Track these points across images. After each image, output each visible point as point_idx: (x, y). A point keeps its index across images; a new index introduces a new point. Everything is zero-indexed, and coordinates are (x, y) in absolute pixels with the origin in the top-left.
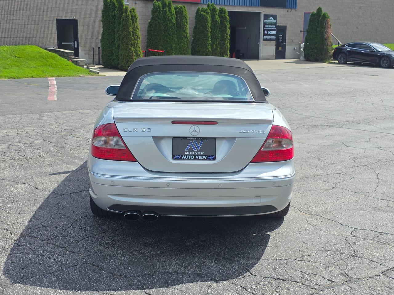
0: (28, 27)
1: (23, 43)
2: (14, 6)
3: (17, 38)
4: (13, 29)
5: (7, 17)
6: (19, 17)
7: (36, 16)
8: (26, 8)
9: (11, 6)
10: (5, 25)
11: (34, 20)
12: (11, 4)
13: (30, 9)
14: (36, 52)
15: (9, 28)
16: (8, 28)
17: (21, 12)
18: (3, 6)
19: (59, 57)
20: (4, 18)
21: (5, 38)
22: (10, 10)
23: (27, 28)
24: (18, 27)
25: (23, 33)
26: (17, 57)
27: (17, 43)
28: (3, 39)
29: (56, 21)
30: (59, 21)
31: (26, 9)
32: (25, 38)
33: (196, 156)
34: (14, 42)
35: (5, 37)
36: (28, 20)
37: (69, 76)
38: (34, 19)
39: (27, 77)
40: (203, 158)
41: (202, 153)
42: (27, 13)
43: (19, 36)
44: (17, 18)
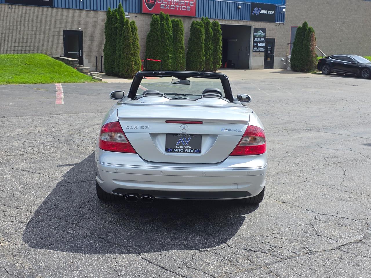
0: (38, 37)
1: (33, 51)
2: (25, 18)
3: (27, 47)
4: (24, 38)
5: (18, 28)
6: (29, 28)
7: (45, 27)
8: (36, 20)
9: (22, 18)
10: (17, 35)
11: (43, 31)
12: (23, 16)
13: (40, 21)
14: (44, 60)
16: (19, 38)
17: (31, 24)
18: (15, 18)
19: (65, 65)
20: (16, 29)
22: (22, 22)
23: (36, 38)
24: (28, 37)
25: (33, 42)
26: (27, 65)
27: (27, 51)
28: (14, 48)
29: (63, 32)
30: (66, 32)
32: (34, 47)
33: (185, 150)
34: (24, 51)
35: (16, 46)
36: (37, 31)
37: (74, 82)
39: (36, 83)
40: (190, 151)
41: (190, 147)
42: (36, 24)
43: (29, 46)
44: (28, 30)
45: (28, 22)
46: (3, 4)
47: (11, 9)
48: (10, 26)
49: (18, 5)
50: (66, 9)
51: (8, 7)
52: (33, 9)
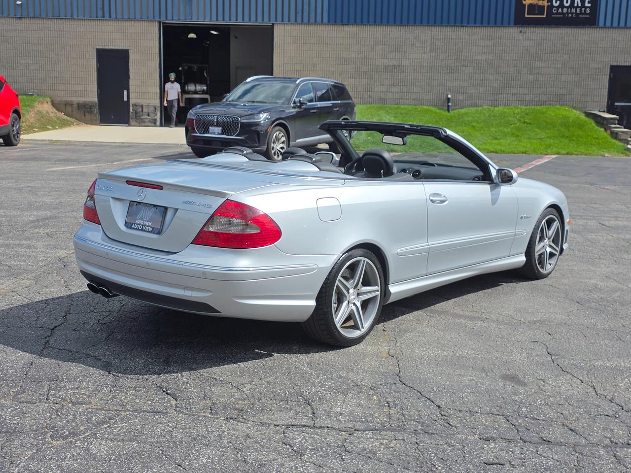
0: (562, 79)
1: (551, 102)
2: (544, 48)
3: (543, 95)
4: (538, 81)
5: (532, 64)
6: (550, 63)
7: (577, 62)
8: (564, 50)
9: (540, 47)
10: (527, 76)
11: (573, 68)
12: (541, 45)
13: (569, 52)
14: (561, 116)
15: (533, 80)
16: (531, 80)
17: (554, 56)
18: (529, 48)
19: (593, 124)
20: (527, 65)
21: (525, 96)
22: (538, 53)
23: (560, 80)
24: (546, 79)
25: (554, 87)
26: (526, 124)
27: (542, 102)
28: (521, 96)
29: (609, 70)
30: (614, 69)
31: (562, 51)
32: (554, 96)
34: (537, 101)
35: (525, 93)
36: (563, 69)
37: (586, 155)
38: (573, 66)
39: (516, 152)
42: (563, 56)
43: (546, 92)
44: (547, 66)
45: (550, 53)
46: (511, 27)
47: (522, 34)
48: (518, 61)
49: (535, 27)
50: (620, 28)
51: (519, 31)
52: (559, 32)
